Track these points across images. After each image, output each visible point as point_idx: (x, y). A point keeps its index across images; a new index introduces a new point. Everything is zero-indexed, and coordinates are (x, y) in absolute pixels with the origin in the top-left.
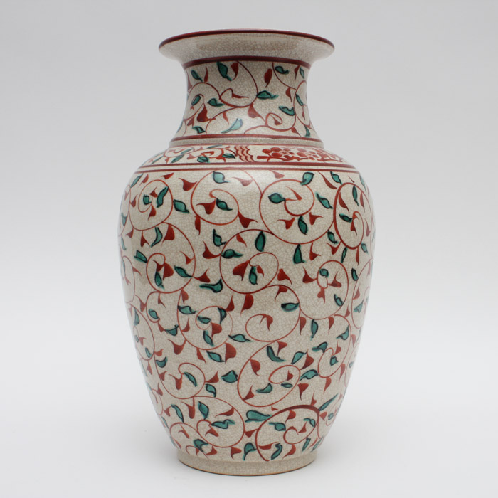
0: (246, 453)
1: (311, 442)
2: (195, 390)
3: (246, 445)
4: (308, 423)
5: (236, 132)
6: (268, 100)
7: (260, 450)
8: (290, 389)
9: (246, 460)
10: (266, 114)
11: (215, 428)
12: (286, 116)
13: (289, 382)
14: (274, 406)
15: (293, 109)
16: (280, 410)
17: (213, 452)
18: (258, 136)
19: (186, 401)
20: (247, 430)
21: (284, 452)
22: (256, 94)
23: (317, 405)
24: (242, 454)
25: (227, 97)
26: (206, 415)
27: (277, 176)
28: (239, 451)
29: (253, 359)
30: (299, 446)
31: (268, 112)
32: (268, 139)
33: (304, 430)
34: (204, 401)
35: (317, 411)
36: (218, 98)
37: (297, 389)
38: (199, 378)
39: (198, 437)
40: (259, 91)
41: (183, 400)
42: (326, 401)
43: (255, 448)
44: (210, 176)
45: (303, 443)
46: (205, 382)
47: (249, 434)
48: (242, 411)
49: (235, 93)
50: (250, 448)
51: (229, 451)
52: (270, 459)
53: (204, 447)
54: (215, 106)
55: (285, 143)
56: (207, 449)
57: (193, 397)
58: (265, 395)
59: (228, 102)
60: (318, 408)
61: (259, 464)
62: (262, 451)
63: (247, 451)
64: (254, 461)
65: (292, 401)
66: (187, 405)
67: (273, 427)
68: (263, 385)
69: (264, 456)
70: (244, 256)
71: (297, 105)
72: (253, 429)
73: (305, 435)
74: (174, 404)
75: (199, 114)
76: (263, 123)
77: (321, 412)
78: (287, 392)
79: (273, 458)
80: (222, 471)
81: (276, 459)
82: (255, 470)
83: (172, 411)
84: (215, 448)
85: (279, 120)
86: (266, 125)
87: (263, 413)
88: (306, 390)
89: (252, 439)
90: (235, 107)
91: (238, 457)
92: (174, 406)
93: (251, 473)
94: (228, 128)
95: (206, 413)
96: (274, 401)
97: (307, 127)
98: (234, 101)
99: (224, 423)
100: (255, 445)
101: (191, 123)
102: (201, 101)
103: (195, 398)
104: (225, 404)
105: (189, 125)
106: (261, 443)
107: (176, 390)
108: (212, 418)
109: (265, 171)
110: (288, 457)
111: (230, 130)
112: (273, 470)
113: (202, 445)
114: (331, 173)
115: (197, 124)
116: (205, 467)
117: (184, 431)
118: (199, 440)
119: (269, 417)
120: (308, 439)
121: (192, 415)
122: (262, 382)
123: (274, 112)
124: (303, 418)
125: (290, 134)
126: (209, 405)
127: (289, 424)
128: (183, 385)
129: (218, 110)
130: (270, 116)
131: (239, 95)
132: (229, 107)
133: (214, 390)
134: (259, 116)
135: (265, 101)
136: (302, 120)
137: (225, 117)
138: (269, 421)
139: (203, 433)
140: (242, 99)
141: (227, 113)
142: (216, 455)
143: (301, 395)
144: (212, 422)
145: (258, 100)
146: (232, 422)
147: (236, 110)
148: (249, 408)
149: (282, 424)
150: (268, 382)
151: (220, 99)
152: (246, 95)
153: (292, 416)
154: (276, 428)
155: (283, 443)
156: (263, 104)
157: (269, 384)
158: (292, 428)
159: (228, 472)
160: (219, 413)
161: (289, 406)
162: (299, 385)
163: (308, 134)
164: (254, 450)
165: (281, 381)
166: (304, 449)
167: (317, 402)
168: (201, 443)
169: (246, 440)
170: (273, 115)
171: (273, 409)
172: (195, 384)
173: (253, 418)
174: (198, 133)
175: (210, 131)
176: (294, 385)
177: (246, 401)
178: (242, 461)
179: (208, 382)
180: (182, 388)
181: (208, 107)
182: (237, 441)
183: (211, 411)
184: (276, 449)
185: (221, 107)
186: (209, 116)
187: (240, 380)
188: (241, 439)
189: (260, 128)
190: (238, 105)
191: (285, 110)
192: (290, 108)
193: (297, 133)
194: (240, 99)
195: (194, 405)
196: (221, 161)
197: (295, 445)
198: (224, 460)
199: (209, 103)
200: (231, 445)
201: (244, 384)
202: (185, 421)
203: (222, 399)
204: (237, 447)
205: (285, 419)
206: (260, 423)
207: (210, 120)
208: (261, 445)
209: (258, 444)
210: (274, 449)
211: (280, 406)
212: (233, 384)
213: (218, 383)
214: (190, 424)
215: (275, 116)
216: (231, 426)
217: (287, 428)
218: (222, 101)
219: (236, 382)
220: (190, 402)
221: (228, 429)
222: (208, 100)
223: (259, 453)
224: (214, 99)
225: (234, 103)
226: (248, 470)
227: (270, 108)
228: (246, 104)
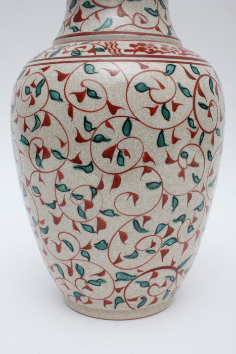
0: (116, 304)
1: (170, 293)
2: (72, 254)
3: (117, 298)
4: (168, 279)
5: (106, 30)
6: (134, 1)
7: (128, 302)
8: (154, 254)
9: (117, 309)
10: (133, 14)
11: (90, 285)
12: (151, 16)
13: (153, 249)
14: (140, 269)
15: (157, 11)
16: (144, 272)
17: (89, 302)
18: (126, 33)
19: (65, 262)
20: (117, 287)
21: (148, 302)
23: (176, 266)
24: (113, 304)
26: (82, 274)
27: (143, 67)
28: (110, 303)
29: (121, 230)
30: (160, 298)
31: (135, 12)
32: (135, 35)
33: (165, 285)
34: (80, 263)
35: (176, 270)
36: (91, 1)
37: (159, 254)
38: (76, 245)
39: (76, 290)
41: (63, 262)
42: (184, 260)
43: (124, 300)
44: (82, 68)
45: (164, 294)
46: (80, 248)
47: (118, 290)
48: (112, 273)
50: (120, 300)
51: (102, 302)
52: (136, 308)
53: (82, 298)
54: (88, 8)
55: (149, 39)
56: (84, 299)
57: (71, 260)
58: (132, 260)
59: (100, 4)
60: (177, 267)
61: (127, 311)
62: (130, 303)
63: (117, 302)
64: (123, 309)
65: (155, 264)
66: (67, 266)
67: (139, 284)
68: (130, 252)
69: (131, 306)
70: (113, 141)
71: (160, 8)
72: (121, 287)
73: (165, 288)
74: (56, 263)
75: (75, 16)
76: (131, 22)
77: (179, 270)
78: (151, 257)
79: (138, 307)
80: (97, 316)
81: (141, 308)
82: (124, 316)
83: (55, 268)
84: (91, 300)
85: (145, 20)
86: (133, 24)
87: (130, 274)
88: (167, 255)
89: (121, 294)
90: (106, 8)
91: (110, 307)
92: (57, 265)
93: (121, 318)
94: (100, 26)
95: (82, 273)
96: (140, 264)
97: (169, 27)
99: (97, 281)
100: (123, 298)
101: (69, 24)
102: (77, 5)
103: (73, 261)
104: (97, 267)
105: (67, 26)
106: (128, 297)
107: (57, 252)
108: (87, 277)
109: (132, 63)
110: (151, 305)
111: (101, 27)
112: (138, 315)
113: (79, 296)
114: (191, 66)
115: (73, 24)
116: (83, 311)
117: (65, 285)
118: (77, 292)
119: (136, 277)
120: (168, 291)
121: (70, 273)
122: (129, 249)
123: (140, 12)
124: (164, 276)
125: (155, 32)
126: (84, 268)
127: (152, 282)
128: (62, 249)
129: (91, 11)
130: (136, 16)
132: (101, 8)
133: (88, 256)
134: (127, 15)
135: (132, 2)
136: (165, 21)
137: (97, 17)
138: (136, 280)
139: (80, 288)
141: (99, 13)
142: (91, 304)
143: (162, 258)
144: (87, 280)
145: (126, 1)
146: (105, 282)
147: (107, 10)
148: (118, 270)
149: (147, 282)
150: (134, 249)
151: (93, 1)
153: (155, 275)
154: (141, 286)
155: (147, 296)
156: (130, 5)
157: (135, 251)
158: (155, 284)
159: (102, 317)
160: (92, 273)
161: (152, 268)
162: (161, 251)
163: (170, 33)
164: (123, 302)
165: (146, 248)
166: (164, 298)
167: (176, 263)
168: (79, 295)
169: (116, 294)
170: (139, 15)
171: (139, 271)
172: (72, 249)
173: (122, 278)
174: (74, 31)
175: (84, 29)
176: (156, 251)
177: (116, 265)
178: (113, 309)
179: (82, 248)
180: (61, 252)
181: (83, 8)
182: (109, 295)
183: (86, 272)
184: (141, 301)
185: (94, 8)
186: (83, 16)
187: (110, 248)
188: (112, 294)
189: (128, 26)
190: (109, 6)
191: (150, 11)
192: (154, 9)
193: (160, 31)
194: (110, 1)
195: (72, 266)
196: (92, 54)
197: (157, 297)
198: (99, 308)
199: (83, 5)
200: (103, 298)
201: (114, 251)
202: (65, 277)
203: (95, 262)
204: (108, 299)
205: (149, 279)
206: (128, 282)
207: (85, 20)
208: (129, 298)
209: (126, 298)
210: (139, 300)
211: (145, 269)
212: (104, 251)
213: (91, 250)
214: (70, 280)
215: (141, 16)
216: (103, 284)
217: (150, 285)
218: (94, 3)
219: (107, 250)
220: (69, 264)
221: (101, 287)
222: (83, 3)
223: (127, 304)
224: (88, 2)
225: (105, 4)
226: (118, 316)
227: (137, 8)
228: (115, 5)
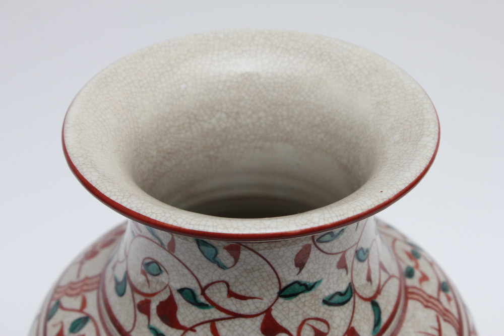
6: (301, 296)
10: (297, 325)
12: (336, 310)
15: (350, 285)
22: (277, 290)
25: (218, 295)
31: (301, 319)
36: (198, 292)
40: (284, 285)
49: (233, 289)
54: (192, 303)
59: (221, 304)
75: (161, 303)
85: (323, 329)
90: (235, 315)
98: (233, 305)
101: (146, 309)
105: (140, 309)
115: (157, 322)
123: (313, 314)
129: (199, 315)
130: (306, 327)
131: (243, 293)
132: (223, 315)
134: (284, 331)
135: (294, 300)
136: (367, 290)
137: (215, 333)
140: (249, 301)
141: (218, 325)
145: (281, 300)
147: (237, 321)
151: (203, 293)
152: (257, 294)
156: (291, 306)
170: (313, 323)
181: (179, 298)
185: (207, 311)
186: (182, 319)
190: (242, 312)
191: (336, 299)
192: (344, 287)
194: (243, 302)
199: (180, 292)
207: (185, 329)
218: (207, 298)
222: (179, 286)
224: (191, 290)
225: (233, 309)
227: (305, 309)
228: (257, 311)
